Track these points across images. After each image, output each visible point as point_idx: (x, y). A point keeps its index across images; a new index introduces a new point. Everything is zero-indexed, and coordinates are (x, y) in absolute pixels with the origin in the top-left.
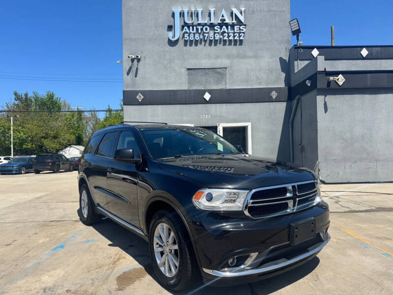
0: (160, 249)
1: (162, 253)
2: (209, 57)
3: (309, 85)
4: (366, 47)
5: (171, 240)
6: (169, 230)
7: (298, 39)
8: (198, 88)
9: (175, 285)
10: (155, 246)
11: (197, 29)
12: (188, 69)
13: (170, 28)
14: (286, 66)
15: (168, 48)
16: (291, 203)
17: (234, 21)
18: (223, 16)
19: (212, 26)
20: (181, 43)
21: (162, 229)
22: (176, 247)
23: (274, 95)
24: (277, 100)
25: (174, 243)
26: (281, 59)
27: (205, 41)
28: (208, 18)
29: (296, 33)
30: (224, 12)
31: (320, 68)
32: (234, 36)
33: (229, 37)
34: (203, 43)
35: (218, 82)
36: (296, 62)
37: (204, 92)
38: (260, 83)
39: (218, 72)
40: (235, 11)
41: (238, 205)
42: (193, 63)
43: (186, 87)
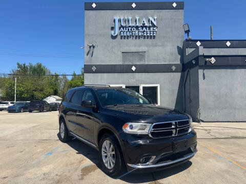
0: (105, 154)
1: (106, 156)
2: (135, 45)
3: (194, 63)
4: (229, 41)
5: (111, 149)
6: (110, 144)
7: (188, 35)
8: (129, 64)
9: (113, 173)
10: (103, 153)
11: (128, 29)
12: (123, 53)
13: (113, 28)
14: (181, 51)
15: (111, 40)
16: (174, 131)
17: (150, 25)
18: (144, 22)
19: (137, 27)
20: (119, 37)
21: (106, 143)
22: (114, 153)
23: (174, 68)
24: (176, 71)
25: (113, 151)
26: (178, 47)
27: (133, 36)
28: (135, 23)
29: (187, 32)
30: (144, 19)
31: (201, 53)
32: (150, 34)
33: (147, 34)
34: (132, 37)
35: (140, 60)
36: (187, 49)
37: (132, 66)
38: (165, 61)
39: (141, 55)
40: (151, 19)
41: (146, 132)
42: (126, 49)
43: (121, 63)
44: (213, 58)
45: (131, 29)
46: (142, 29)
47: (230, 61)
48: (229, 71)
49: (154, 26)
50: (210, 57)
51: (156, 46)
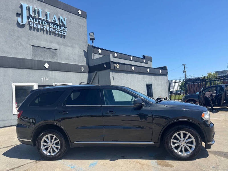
2: (46, 41)
3: (105, 66)
7: (93, 43)
11: (39, 22)
12: (32, 46)
13: (18, 15)
14: (87, 55)
17: (61, 24)
18: (54, 19)
19: (48, 23)
20: (27, 27)
23: (83, 69)
24: (84, 72)
26: (84, 50)
27: (44, 31)
28: (45, 17)
29: (92, 39)
30: (55, 16)
31: (111, 60)
32: (61, 33)
33: (58, 32)
34: (42, 31)
35: (53, 57)
37: (44, 62)
38: (75, 62)
39: (53, 51)
40: (61, 18)
42: (36, 43)
44: (118, 64)
45: (42, 23)
46: (54, 26)
47: (125, 68)
48: (125, 74)
49: (64, 26)
50: (116, 63)
51: (67, 46)
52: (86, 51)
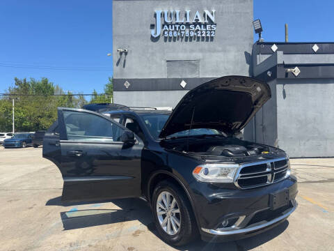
1: (164, 216)
2: (185, 51)
3: (270, 75)
4: (317, 43)
6: (171, 198)
7: (260, 36)
8: (176, 77)
10: (158, 210)
11: (175, 28)
12: (168, 61)
13: (153, 26)
14: (250, 59)
15: (151, 43)
16: (269, 177)
17: (207, 21)
18: (197, 17)
19: (188, 25)
20: (162, 39)
21: (164, 196)
22: (178, 211)
25: (176, 207)
26: (246, 53)
28: (184, 19)
29: (259, 31)
30: (198, 14)
31: (280, 62)
32: (206, 34)
33: (201, 34)
34: (180, 39)
35: (193, 71)
36: (258, 56)
37: (180, 80)
38: (228, 73)
39: (193, 64)
40: (207, 12)
42: (171, 56)
43: (165, 76)
44: (296, 68)
45: (179, 28)
46: (195, 27)
47: (320, 72)
48: (319, 86)
49: (211, 22)
50: (293, 66)
51: (215, 51)
52: (250, 53)
